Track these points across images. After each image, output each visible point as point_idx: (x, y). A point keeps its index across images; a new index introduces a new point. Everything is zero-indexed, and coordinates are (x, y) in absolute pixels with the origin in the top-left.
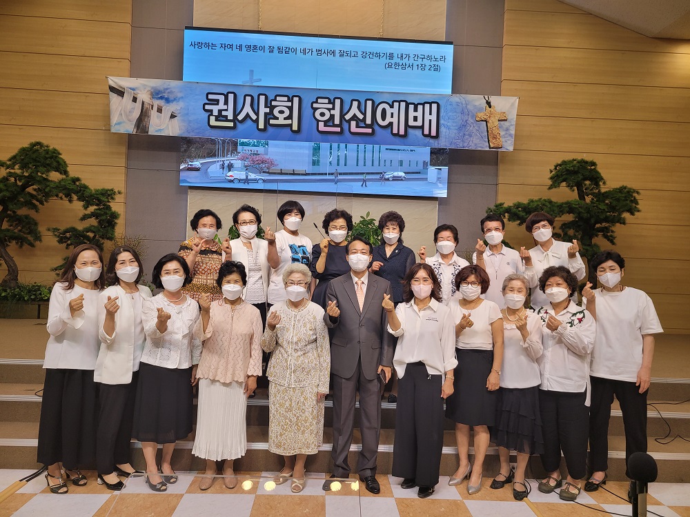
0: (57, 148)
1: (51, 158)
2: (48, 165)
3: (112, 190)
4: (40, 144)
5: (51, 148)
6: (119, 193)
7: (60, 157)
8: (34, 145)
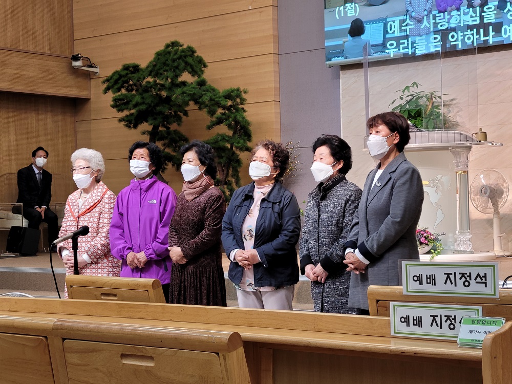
1: (179, 58)
2: (177, 67)
3: (238, 90)
4: (174, 44)
5: (185, 47)
6: (245, 92)
7: (196, 55)
8: (167, 46)
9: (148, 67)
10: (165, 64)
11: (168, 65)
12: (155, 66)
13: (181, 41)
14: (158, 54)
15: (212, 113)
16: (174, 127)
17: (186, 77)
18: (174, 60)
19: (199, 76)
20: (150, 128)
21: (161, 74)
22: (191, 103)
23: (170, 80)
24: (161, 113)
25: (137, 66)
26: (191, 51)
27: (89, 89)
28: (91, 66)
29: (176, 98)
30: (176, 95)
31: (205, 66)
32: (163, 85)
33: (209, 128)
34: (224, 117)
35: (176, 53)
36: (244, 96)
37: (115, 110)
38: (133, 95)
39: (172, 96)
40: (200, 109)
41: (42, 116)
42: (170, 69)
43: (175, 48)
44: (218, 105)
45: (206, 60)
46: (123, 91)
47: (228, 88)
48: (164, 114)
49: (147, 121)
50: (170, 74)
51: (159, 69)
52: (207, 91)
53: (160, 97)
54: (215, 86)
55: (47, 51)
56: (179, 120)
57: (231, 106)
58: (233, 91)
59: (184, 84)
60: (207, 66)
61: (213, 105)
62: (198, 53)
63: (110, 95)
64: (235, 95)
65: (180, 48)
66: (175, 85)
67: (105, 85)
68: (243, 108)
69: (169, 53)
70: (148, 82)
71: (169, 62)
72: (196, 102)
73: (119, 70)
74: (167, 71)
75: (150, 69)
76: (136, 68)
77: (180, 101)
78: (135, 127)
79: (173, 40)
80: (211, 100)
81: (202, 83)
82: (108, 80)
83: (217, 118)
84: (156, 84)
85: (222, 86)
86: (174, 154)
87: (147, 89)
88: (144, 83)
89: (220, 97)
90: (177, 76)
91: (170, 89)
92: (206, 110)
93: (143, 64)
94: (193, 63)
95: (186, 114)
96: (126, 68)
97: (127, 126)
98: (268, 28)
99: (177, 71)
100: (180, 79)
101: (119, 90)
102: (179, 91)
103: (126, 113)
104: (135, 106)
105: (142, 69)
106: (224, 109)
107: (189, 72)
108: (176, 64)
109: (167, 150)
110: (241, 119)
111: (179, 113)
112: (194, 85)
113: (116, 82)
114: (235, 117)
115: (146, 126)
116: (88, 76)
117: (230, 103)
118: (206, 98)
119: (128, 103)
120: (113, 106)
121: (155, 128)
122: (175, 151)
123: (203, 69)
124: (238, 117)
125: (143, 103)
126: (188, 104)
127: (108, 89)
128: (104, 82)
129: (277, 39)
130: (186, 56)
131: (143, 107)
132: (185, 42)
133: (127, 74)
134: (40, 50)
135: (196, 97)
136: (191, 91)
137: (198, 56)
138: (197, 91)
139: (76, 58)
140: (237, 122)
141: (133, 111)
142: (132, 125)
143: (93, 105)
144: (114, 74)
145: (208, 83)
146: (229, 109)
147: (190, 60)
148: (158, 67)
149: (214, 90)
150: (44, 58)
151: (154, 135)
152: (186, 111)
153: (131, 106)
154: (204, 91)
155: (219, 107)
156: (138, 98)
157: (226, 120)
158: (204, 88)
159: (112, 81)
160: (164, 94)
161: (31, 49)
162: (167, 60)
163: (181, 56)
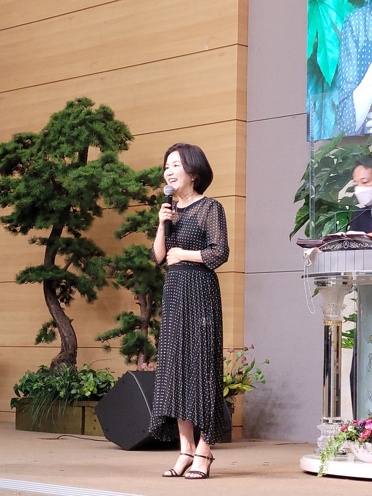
2: (77, 138)
4: (82, 102)
5: (96, 107)
7: (113, 120)
8: (71, 105)
12: (46, 135)
14: (55, 118)
18: (73, 127)
26: (106, 115)
31: (130, 138)
33: (120, 236)
46: (16, 175)
56: (89, 223)
60: (133, 138)
69: (69, 115)
71: (66, 130)
78: (24, 231)
79: (79, 97)
81: (108, 161)
94: (103, 131)
95: (98, 212)
96: (18, 139)
108: (75, 133)
111: (89, 211)
121: (56, 233)
123: (128, 143)
129: (246, 96)
130: (92, 122)
135: (95, 181)
142: (18, 229)
146: (152, 201)
147: (98, 127)
148: (51, 137)
151: (52, 245)
152: (97, 207)
162: (63, 127)
163: (85, 120)
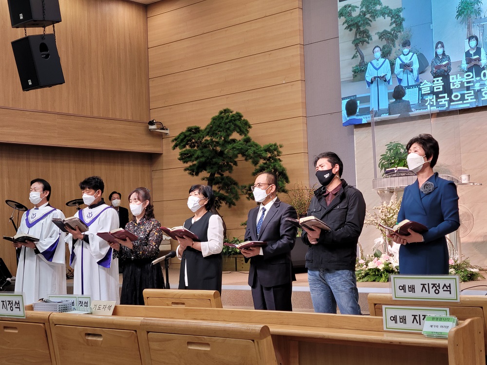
0: (239, 111)
1: (230, 122)
2: (228, 129)
3: (275, 145)
4: (226, 111)
5: (234, 113)
6: (281, 147)
7: (243, 119)
8: (221, 113)
9: (206, 129)
10: (219, 126)
11: (222, 127)
12: (212, 128)
13: (231, 108)
14: (214, 119)
15: (255, 163)
16: (226, 174)
17: (235, 136)
18: (226, 124)
19: (245, 135)
20: (208, 175)
21: (216, 134)
22: (240, 156)
23: (223, 139)
24: (216, 163)
25: (198, 128)
26: (239, 116)
27: (161, 146)
28: (163, 129)
29: (228, 152)
30: (228, 150)
31: (250, 127)
32: (217, 143)
34: (266, 166)
35: (227, 118)
36: (280, 149)
37: (181, 162)
38: (195, 150)
39: (224, 150)
40: (246, 160)
41: (126, 168)
42: (223, 130)
43: (227, 114)
44: (260, 157)
45: (251, 122)
46: (188, 147)
47: (268, 143)
48: (218, 164)
49: (206, 170)
50: (223, 134)
51: (215, 130)
52: (252, 146)
53: (216, 151)
54: (257, 142)
55: (130, 118)
56: (230, 169)
57: (270, 157)
58: (271, 146)
59: (234, 141)
60: (251, 127)
61: (256, 157)
62: (245, 118)
63: (178, 151)
64: (273, 149)
65: (231, 114)
66: (227, 142)
67: (174, 143)
68: (279, 159)
69: (222, 118)
70: (207, 140)
71: (223, 125)
72: (243, 155)
73: (184, 131)
74: (221, 131)
75: (208, 130)
76: (197, 130)
77: (231, 154)
78: (197, 174)
79: (225, 108)
80: (255, 153)
81: (247, 140)
82: (176, 139)
83: (260, 167)
84: (212, 141)
85: (263, 143)
86: (227, 195)
87: (205, 146)
88: (203, 141)
89: (261, 151)
90: (229, 135)
91: (223, 145)
92: (251, 160)
93: (203, 127)
94: (240, 125)
95: (235, 163)
96: (190, 130)
97: (190, 174)
98: (298, 98)
99: (229, 131)
100: (231, 138)
101: (184, 146)
102: (230, 146)
103: (190, 164)
104: (197, 159)
105: (202, 131)
106: (265, 160)
107: (238, 132)
108: (227, 126)
109: (222, 192)
110: (279, 168)
111: (230, 163)
112: (241, 142)
113: (182, 140)
114: (274, 166)
115: (205, 174)
116: (161, 136)
117: (269, 155)
118: (250, 152)
119: (191, 156)
120: (180, 159)
121: (212, 175)
122: (227, 192)
123: (248, 129)
124: (277, 166)
125: (203, 156)
126: (237, 157)
127: (176, 146)
128: (173, 141)
129: (305, 105)
130: (235, 120)
131: (203, 159)
132: (235, 109)
133: (190, 134)
134: (124, 118)
135: (243, 151)
136: (239, 146)
137: (244, 120)
138: (244, 146)
139: (151, 123)
140: (276, 170)
141: (195, 162)
142: (194, 173)
143: (164, 158)
144: (180, 135)
145: (252, 140)
146: (269, 159)
147: (238, 123)
148: (214, 128)
149: (256, 145)
150: (128, 123)
151: (211, 181)
152: (235, 161)
153: (193, 158)
154: (249, 146)
155: (261, 158)
156: (199, 153)
157: (267, 168)
158: (249, 144)
159: (179, 140)
160: (219, 149)
161: (118, 117)
162: (221, 123)
163: (231, 120)
